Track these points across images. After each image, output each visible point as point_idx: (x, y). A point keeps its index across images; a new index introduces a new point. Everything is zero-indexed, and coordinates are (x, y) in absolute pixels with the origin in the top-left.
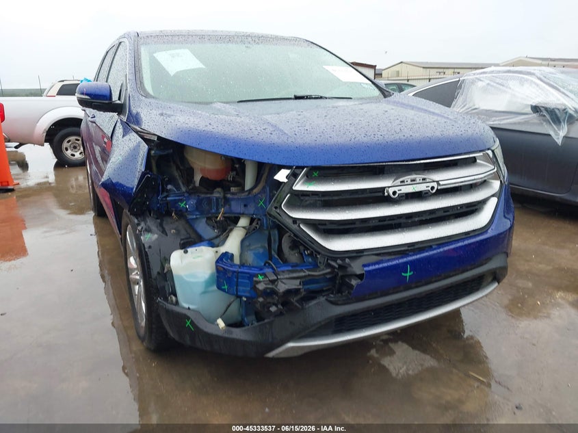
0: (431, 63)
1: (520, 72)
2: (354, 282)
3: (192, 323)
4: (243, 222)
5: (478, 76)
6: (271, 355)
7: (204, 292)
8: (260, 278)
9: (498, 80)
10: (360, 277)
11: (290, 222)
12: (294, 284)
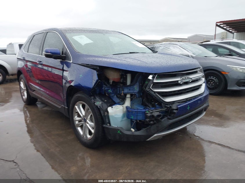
0: (150, 40)
1: (173, 44)
2: (175, 111)
3: (121, 132)
4: (128, 96)
5: (160, 45)
6: (148, 140)
7: (122, 121)
8: (148, 112)
9: (167, 47)
10: (177, 109)
11: (153, 93)
12: (158, 113)
